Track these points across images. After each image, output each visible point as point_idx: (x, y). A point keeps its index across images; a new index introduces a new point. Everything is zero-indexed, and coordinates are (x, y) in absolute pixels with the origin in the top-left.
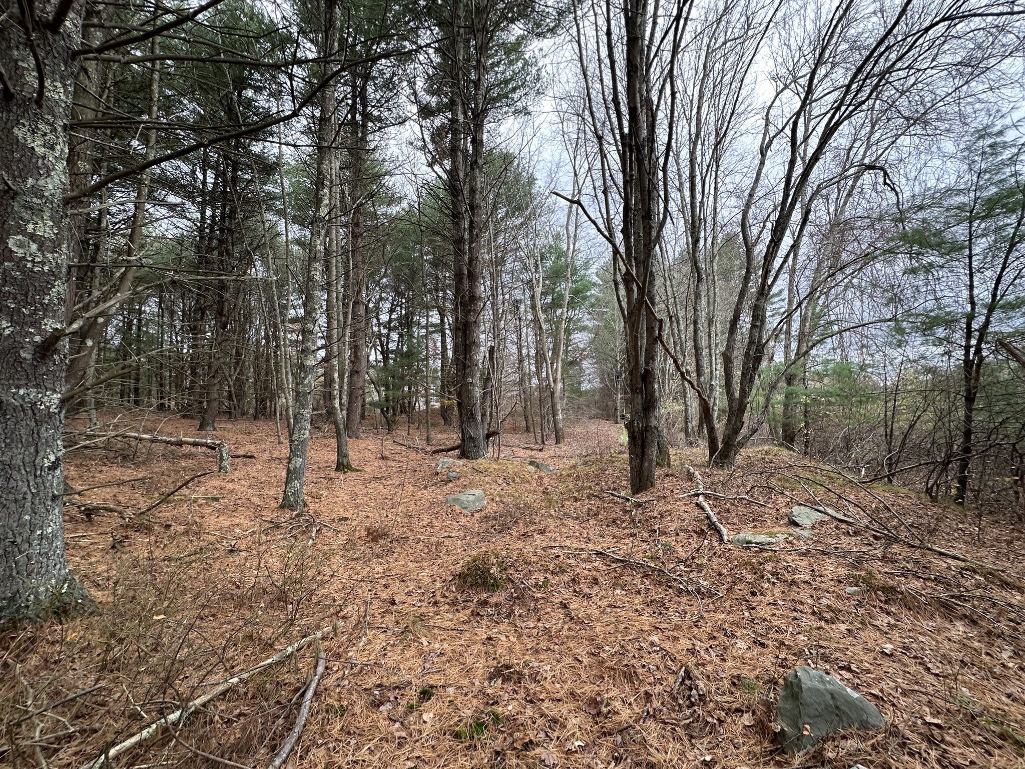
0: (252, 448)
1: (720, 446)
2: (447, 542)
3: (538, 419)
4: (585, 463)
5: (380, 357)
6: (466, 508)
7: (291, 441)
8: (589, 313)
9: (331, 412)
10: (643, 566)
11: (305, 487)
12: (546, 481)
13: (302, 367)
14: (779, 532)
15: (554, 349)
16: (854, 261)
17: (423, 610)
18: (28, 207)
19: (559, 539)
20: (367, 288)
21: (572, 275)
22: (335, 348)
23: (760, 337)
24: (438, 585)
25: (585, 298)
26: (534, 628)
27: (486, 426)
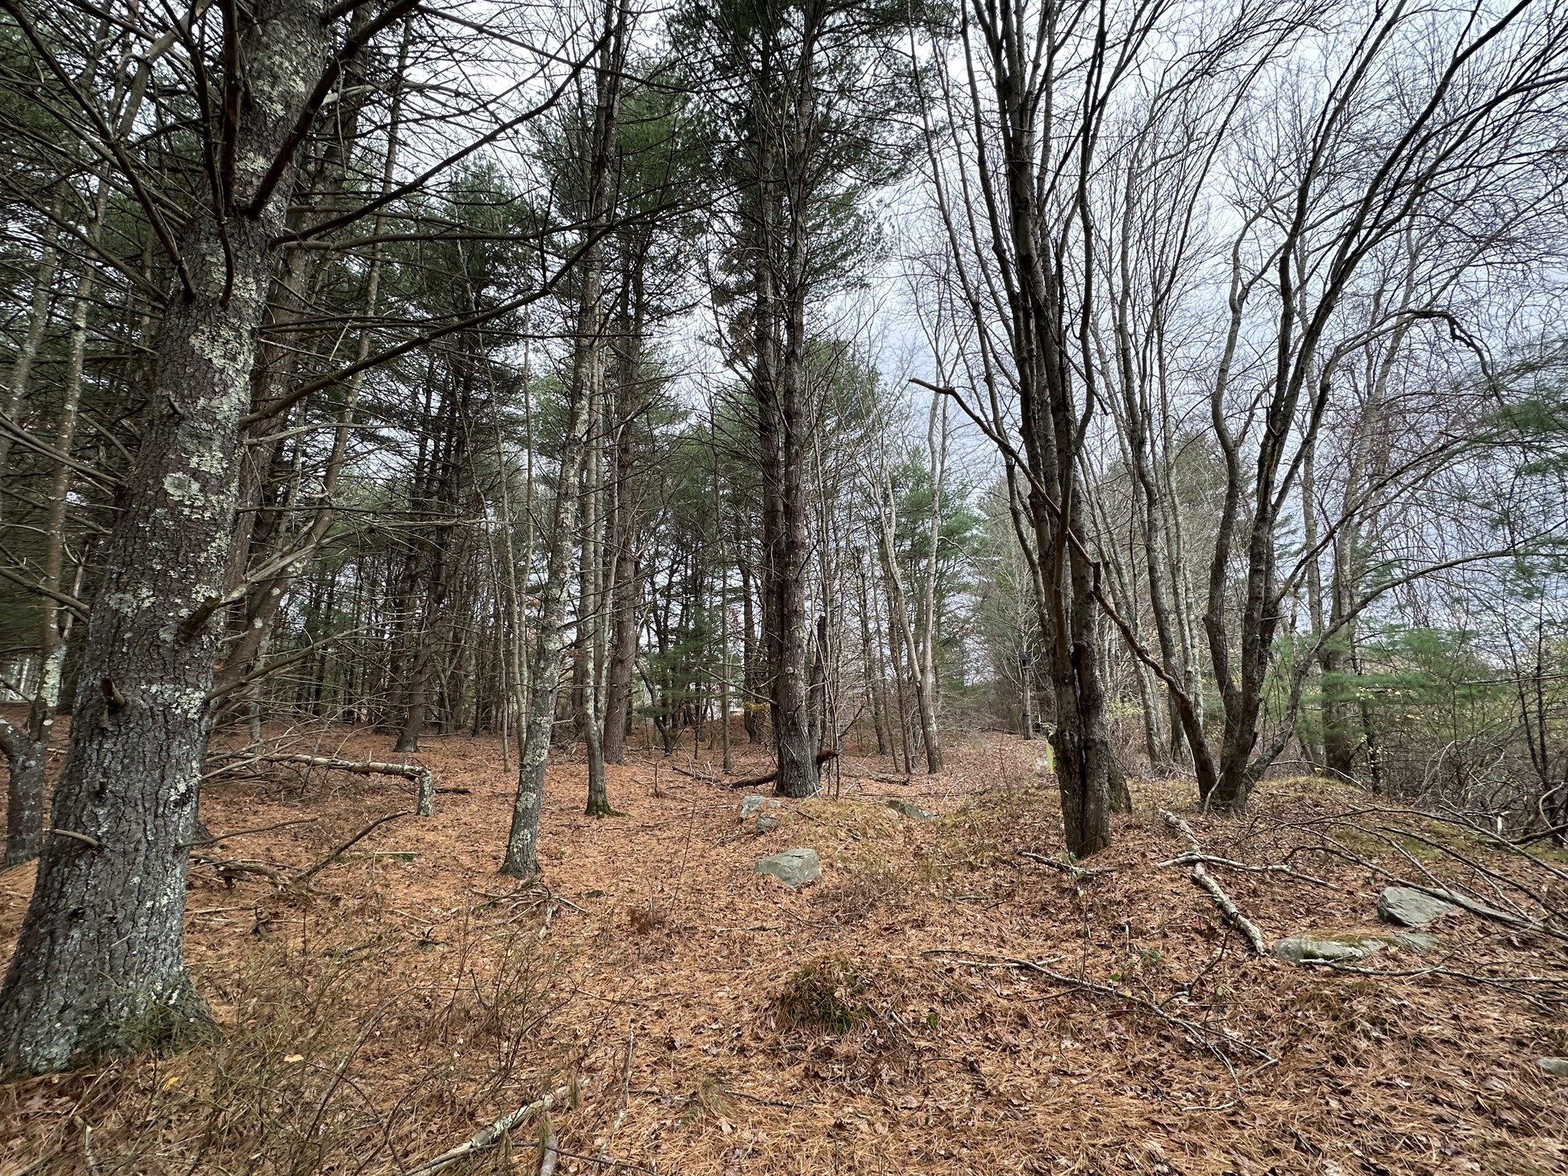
0: (467, 778)
1: (1218, 774)
2: (759, 938)
3: (897, 732)
4: (982, 805)
5: (655, 640)
6: (787, 879)
7: (522, 766)
8: (970, 565)
9: (581, 724)
10: (1108, 995)
11: (539, 841)
12: (918, 834)
13: (542, 653)
14: (1366, 937)
15: (918, 621)
16: (1415, 464)
17: (720, 1062)
18: (195, 435)
19: (949, 937)
20: (638, 539)
21: (941, 507)
22: (591, 626)
23: (1268, 590)
24: (746, 1016)
25: (962, 541)
26: (919, 1108)
27: (817, 744)
